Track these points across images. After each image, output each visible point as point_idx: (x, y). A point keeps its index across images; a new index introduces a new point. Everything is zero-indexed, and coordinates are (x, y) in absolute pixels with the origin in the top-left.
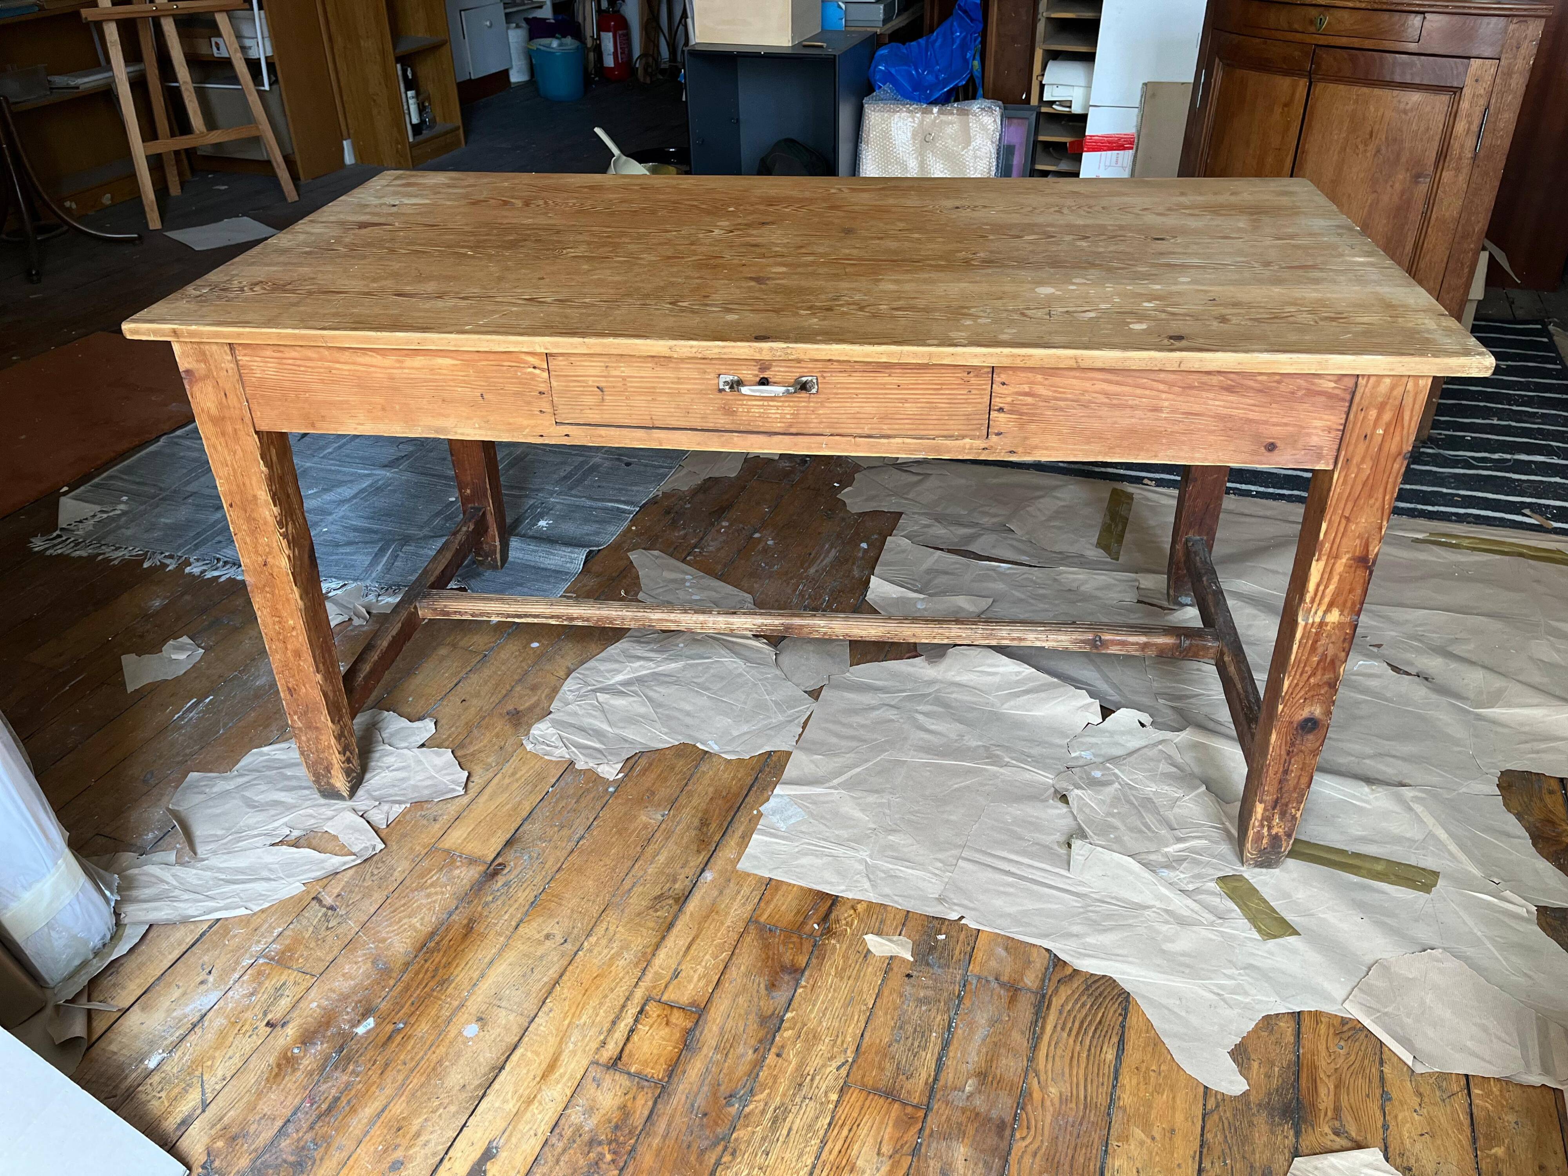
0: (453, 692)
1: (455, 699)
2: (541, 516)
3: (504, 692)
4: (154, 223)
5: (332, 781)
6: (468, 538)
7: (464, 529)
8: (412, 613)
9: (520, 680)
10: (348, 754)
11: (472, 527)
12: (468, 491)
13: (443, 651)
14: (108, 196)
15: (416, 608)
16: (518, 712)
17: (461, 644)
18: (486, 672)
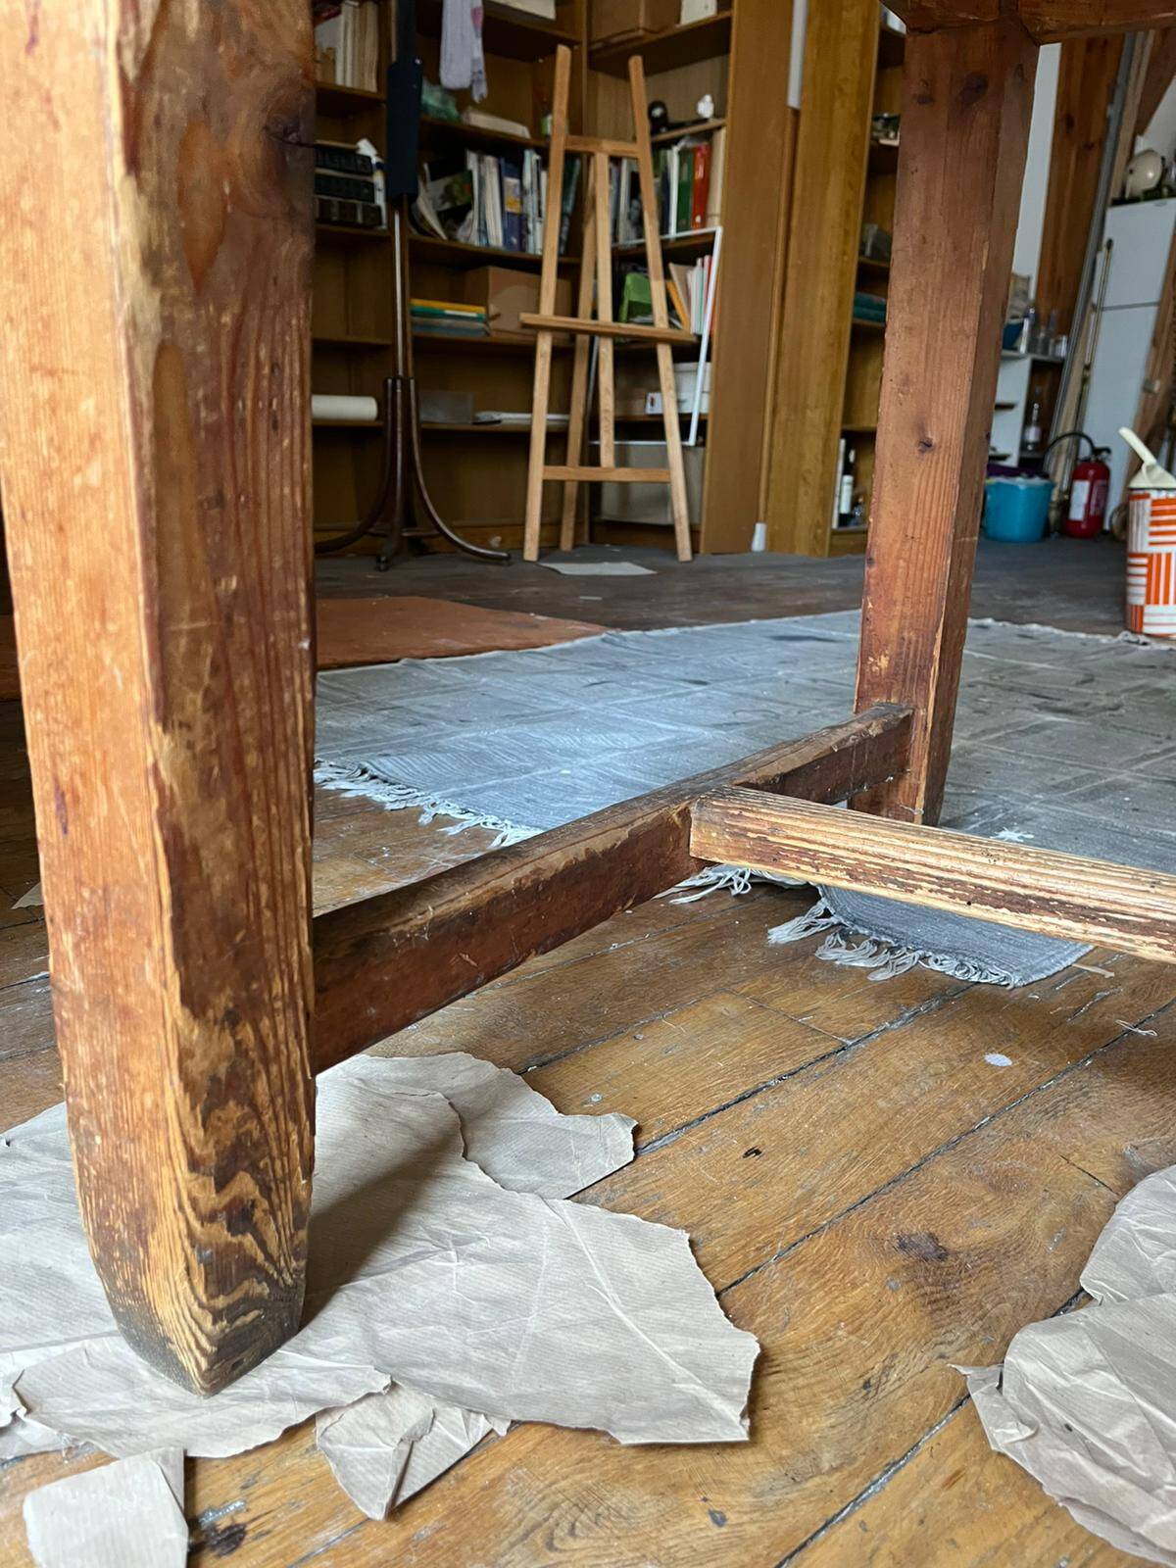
0: (727, 1115)
1: (726, 1138)
2: (1007, 823)
3: (894, 1166)
4: (531, 551)
5: (150, 1285)
6: (860, 746)
7: (858, 726)
8: (673, 827)
9: (951, 1145)
10: (245, 1185)
11: (874, 731)
12: (884, 662)
13: (726, 1006)
14: (499, 538)
15: (685, 815)
16: (943, 1255)
17: (781, 1003)
18: (841, 1092)
